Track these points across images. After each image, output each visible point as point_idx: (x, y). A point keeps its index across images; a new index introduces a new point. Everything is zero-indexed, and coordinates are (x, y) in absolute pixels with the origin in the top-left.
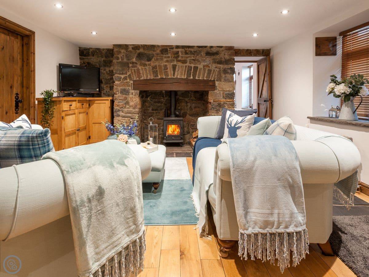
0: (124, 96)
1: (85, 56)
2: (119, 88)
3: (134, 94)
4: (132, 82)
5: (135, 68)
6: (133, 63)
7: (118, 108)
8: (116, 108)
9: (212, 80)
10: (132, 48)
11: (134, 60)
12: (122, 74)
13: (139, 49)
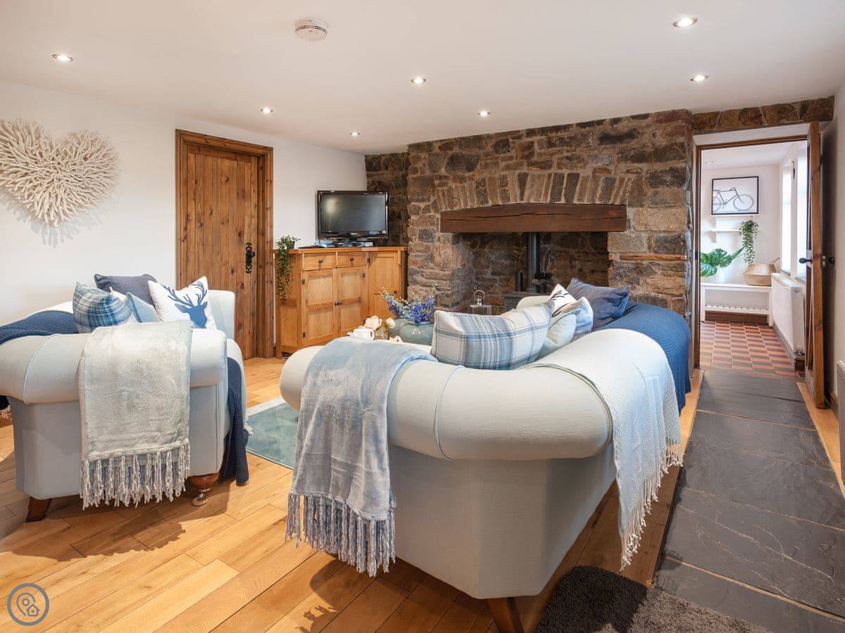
0: (425, 243)
1: (375, 170)
2: (418, 229)
3: (442, 239)
4: (438, 216)
5: (445, 188)
6: (440, 177)
7: (414, 267)
8: (411, 267)
9: (617, 203)
10: (440, 148)
11: (443, 171)
12: (423, 200)
13: (451, 149)
